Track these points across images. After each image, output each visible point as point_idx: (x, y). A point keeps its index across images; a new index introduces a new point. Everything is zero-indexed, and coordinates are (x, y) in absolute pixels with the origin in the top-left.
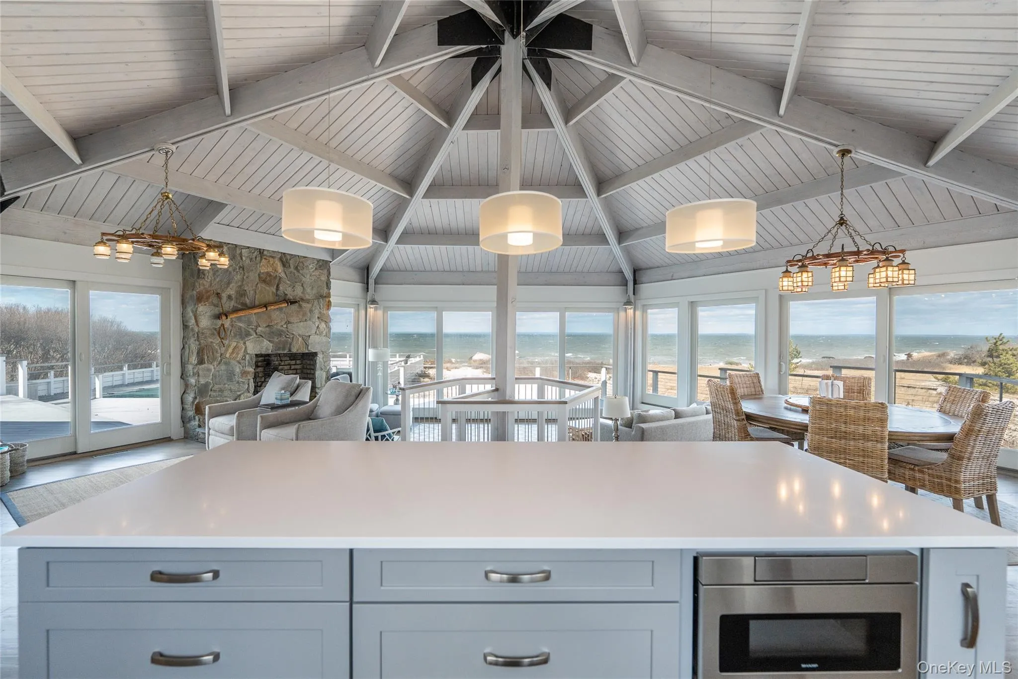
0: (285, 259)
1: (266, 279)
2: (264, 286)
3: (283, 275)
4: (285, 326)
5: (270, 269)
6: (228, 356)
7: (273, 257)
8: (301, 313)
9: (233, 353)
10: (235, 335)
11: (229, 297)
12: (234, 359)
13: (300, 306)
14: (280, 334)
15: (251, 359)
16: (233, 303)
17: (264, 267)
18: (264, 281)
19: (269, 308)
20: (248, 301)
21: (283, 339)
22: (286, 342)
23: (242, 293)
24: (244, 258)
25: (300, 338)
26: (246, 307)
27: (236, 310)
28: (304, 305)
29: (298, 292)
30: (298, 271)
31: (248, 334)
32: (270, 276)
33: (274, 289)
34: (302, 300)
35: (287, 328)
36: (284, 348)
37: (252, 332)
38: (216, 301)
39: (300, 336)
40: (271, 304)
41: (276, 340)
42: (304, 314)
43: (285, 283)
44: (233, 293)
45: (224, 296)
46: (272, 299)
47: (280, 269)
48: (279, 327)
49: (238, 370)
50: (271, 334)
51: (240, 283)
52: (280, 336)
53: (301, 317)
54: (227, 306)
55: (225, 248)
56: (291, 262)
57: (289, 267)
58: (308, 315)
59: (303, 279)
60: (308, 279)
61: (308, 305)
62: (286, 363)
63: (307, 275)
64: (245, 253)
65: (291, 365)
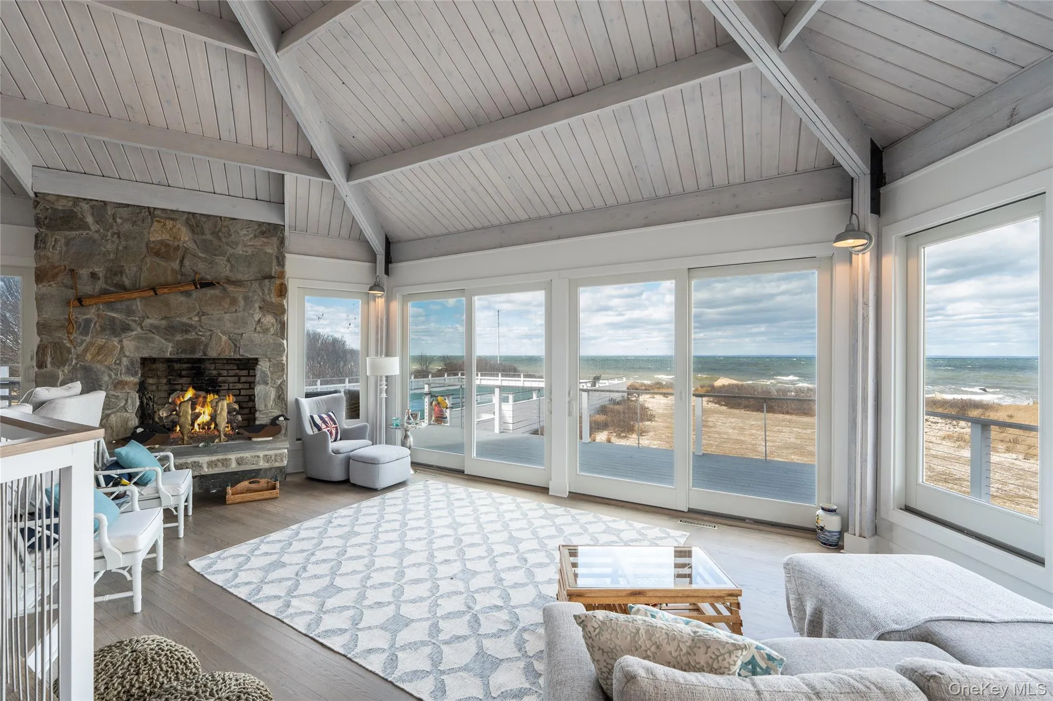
0: (194, 221)
1: (162, 251)
2: (157, 260)
3: (191, 245)
4: (196, 319)
5: (166, 236)
6: (89, 357)
7: (172, 219)
8: (228, 300)
9: (98, 354)
10: (103, 329)
11: (94, 276)
12: (101, 363)
13: (225, 290)
14: (186, 328)
15: (132, 363)
16: (101, 284)
17: (157, 234)
18: (157, 254)
19: (159, 292)
20: (127, 282)
21: (192, 336)
22: (200, 342)
23: (115, 271)
24: (119, 221)
25: (224, 338)
26: (122, 289)
27: (106, 292)
28: (231, 288)
29: (222, 268)
30: (220, 239)
31: (126, 328)
32: (167, 245)
33: (176, 265)
34: (229, 281)
35: (200, 321)
36: (193, 351)
37: (133, 325)
38: (68, 281)
39: (224, 333)
40: (166, 285)
41: (179, 337)
42: (234, 302)
43: (195, 255)
44: (100, 270)
45: (84, 273)
46: (170, 278)
47: (185, 236)
48: (184, 320)
49: (106, 378)
50: (170, 330)
51: (112, 256)
52: (187, 332)
53: (227, 306)
54: (86, 287)
55: (85, 206)
56: (207, 228)
57: (202, 233)
58: (241, 303)
59: (230, 251)
60: (239, 251)
61: (240, 289)
62: (232, 372)
63: (237, 244)
64: (124, 213)
65: (239, 376)
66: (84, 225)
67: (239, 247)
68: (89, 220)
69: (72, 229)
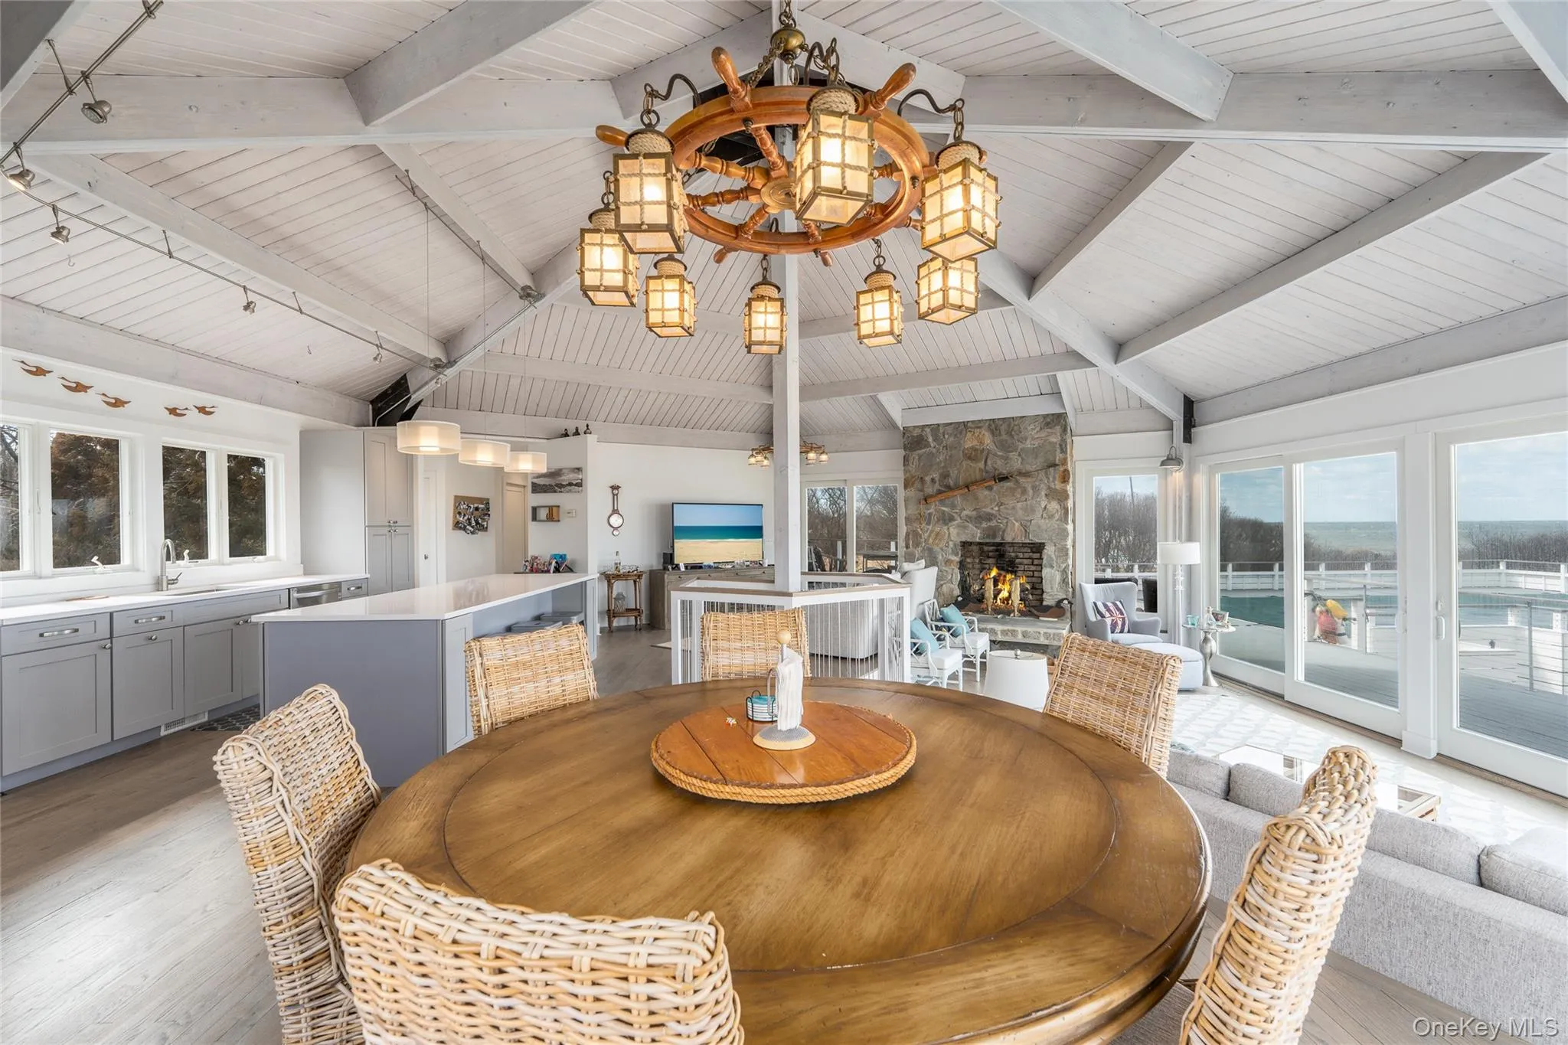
0: (994, 426)
1: (972, 455)
2: (969, 462)
3: (992, 447)
4: (997, 509)
5: (975, 443)
6: (931, 541)
7: (979, 427)
8: (1019, 490)
9: (936, 538)
10: (939, 520)
11: (933, 480)
12: (938, 545)
13: (1017, 481)
14: (989, 517)
15: (955, 545)
16: (937, 486)
17: (969, 442)
18: (970, 458)
19: (971, 488)
20: (952, 483)
21: (993, 523)
22: (1000, 529)
23: (945, 476)
24: (946, 436)
25: (1017, 524)
26: (949, 488)
27: (940, 492)
28: (1022, 480)
29: (1016, 463)
30: (1012, 436)
31: (952, 519)
32: (976, 450)
33: (981, 465)
34: (1020, 474)
35: (999, 510)
36: (994, 537)
37: (956, 516)
38: (918, 485)
39: (1017, 521)
40: (975, 483)
41: (984, 525)
42: (1024, 492)
43: (995, 455)
44: (936, 476)
45: (928, 479)
46: (978, 477)
47: (988, 440)
48: (988, 510)
49: (940, 557)
50: (980, 518)
51: (943, 465)
52: (990, 520)
53: (1019, 496)
54: (930, 490)
55: (928, 430)
56: (1003, 428)
57: (1000, 435)
58: (1031, 492)
59: (1021, 446)
60: (1028, 444)
61: (1029, 480)
62: (1027, 555)
63: (1026, 439)
64: (949, 429)
65: (1033, 559)
66: (928, 445)
67: (1028, 442)
68: (930, 439)
69: (921, 449)
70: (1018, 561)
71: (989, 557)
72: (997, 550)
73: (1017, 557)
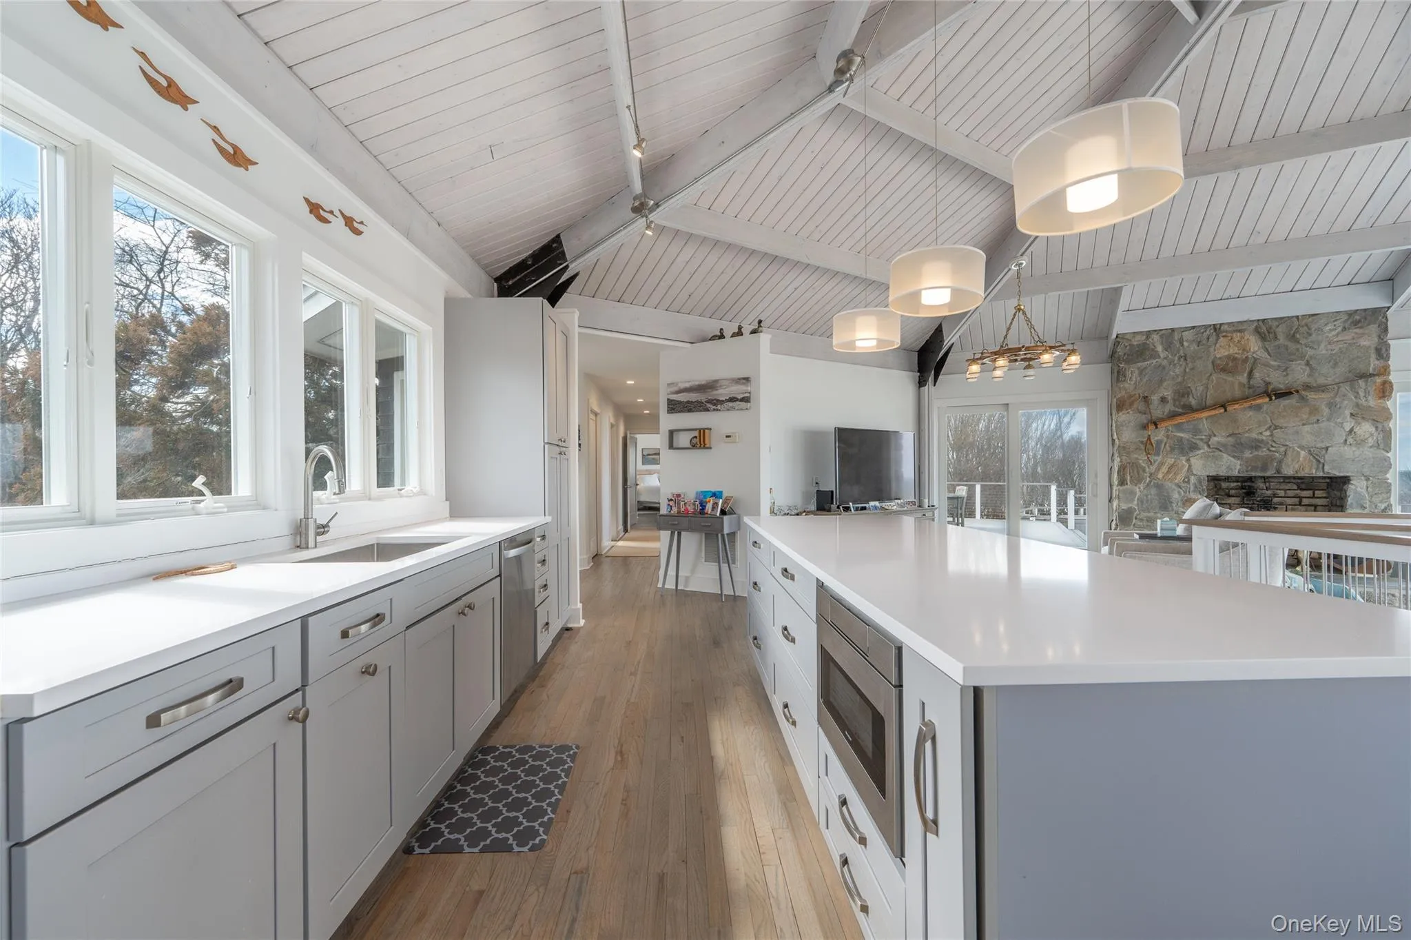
0: (1264, 330)
1: (1227, 367)
2: (1223, 376)
3: (1262, 354)
4: (1268, 433)
5: (1233, 350)
6: (1160, 476)
7: (1240, 331)
8: (1307, 410)
9: (1168, 472)
10: (1172, 449)
11: (1163, 400)
12: (1171, 480)
13: (1303, 398)
14: (1256, 445)
15: (1200, 482)
16: (1169, 407)
17: (1223, 350)
18: (1224, 370)
19: (1229, 408)
20: (1193, 402)
21: (1263, 452)
22: (1272, 459)
23: (1183, 393)
24: (1186, 344)
25: (1303, 453)
26: (1190, 409)
27: (1173, 415)
28: (1311, 396)
29: (1299, 374)
30: (1297, 341)
31: (1194, 447)
32: (1235, 359)
33: (1243, 378)
34: (1308, 387)
35: (1271, 435)
36: (1264, 468)
37: (1201, 444)
38: (1141, 405)
39: (1302, 448)
40: (1234, 401)
41: (1248, 454)
42: (1314, 410)
43: (1267, 365)
44: (1168, 394)
45: (1155, 398)
46: (1238, 393)
47: (1254, 345)
48: (1254, 435)
49: (1176, 496)
50: (1238, 447)
51: (1180, 379)
52: (1257, 448)
53: (1305, 417)
54: (1158, 411)
55: (1156, 337)
56: (1281, 332)
57: (1276, 338)
58: (1326, 411)
59: (1310, 352)
60: (1323, 350)
61: (1323, 395)
62: (1290, 493)
63: (1319, 343)
64: (1188, 335)
65: (1301, 498)
66: (1155, 355)
67: (1322, 346)
68: (1159, 348)
69: (1145, 360)
70: (1275, 500)
71: (1229, 496)
72: (1242, 488)
73: (1275, 495)
